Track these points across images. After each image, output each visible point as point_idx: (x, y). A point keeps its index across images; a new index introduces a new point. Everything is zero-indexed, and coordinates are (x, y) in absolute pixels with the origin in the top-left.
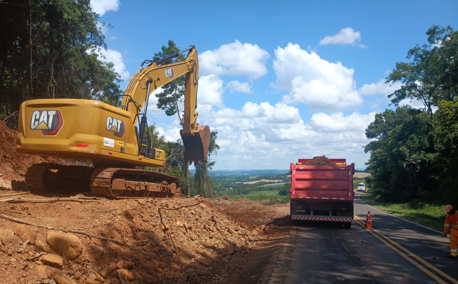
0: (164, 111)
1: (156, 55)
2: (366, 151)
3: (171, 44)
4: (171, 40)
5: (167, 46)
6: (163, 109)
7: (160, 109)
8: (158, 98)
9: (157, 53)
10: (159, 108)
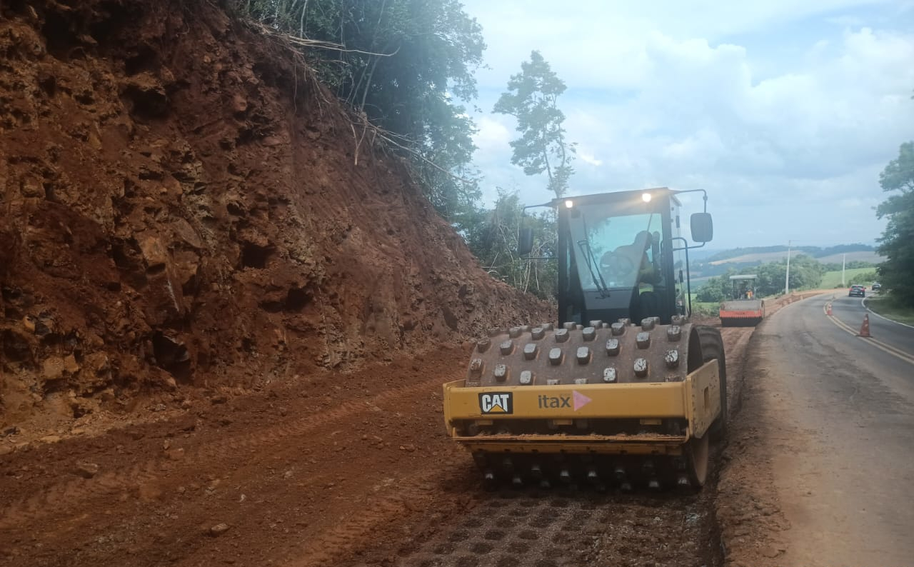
0: (522, 168)
1: (513, 78)
2: (879, 215)
3: (536, 56)
4: (535, 50)
5: (530, 61)
6: (521, 165)
7: (517, 166)
8: (514, 148)
9: (515, 75)
10: (514, 163)
